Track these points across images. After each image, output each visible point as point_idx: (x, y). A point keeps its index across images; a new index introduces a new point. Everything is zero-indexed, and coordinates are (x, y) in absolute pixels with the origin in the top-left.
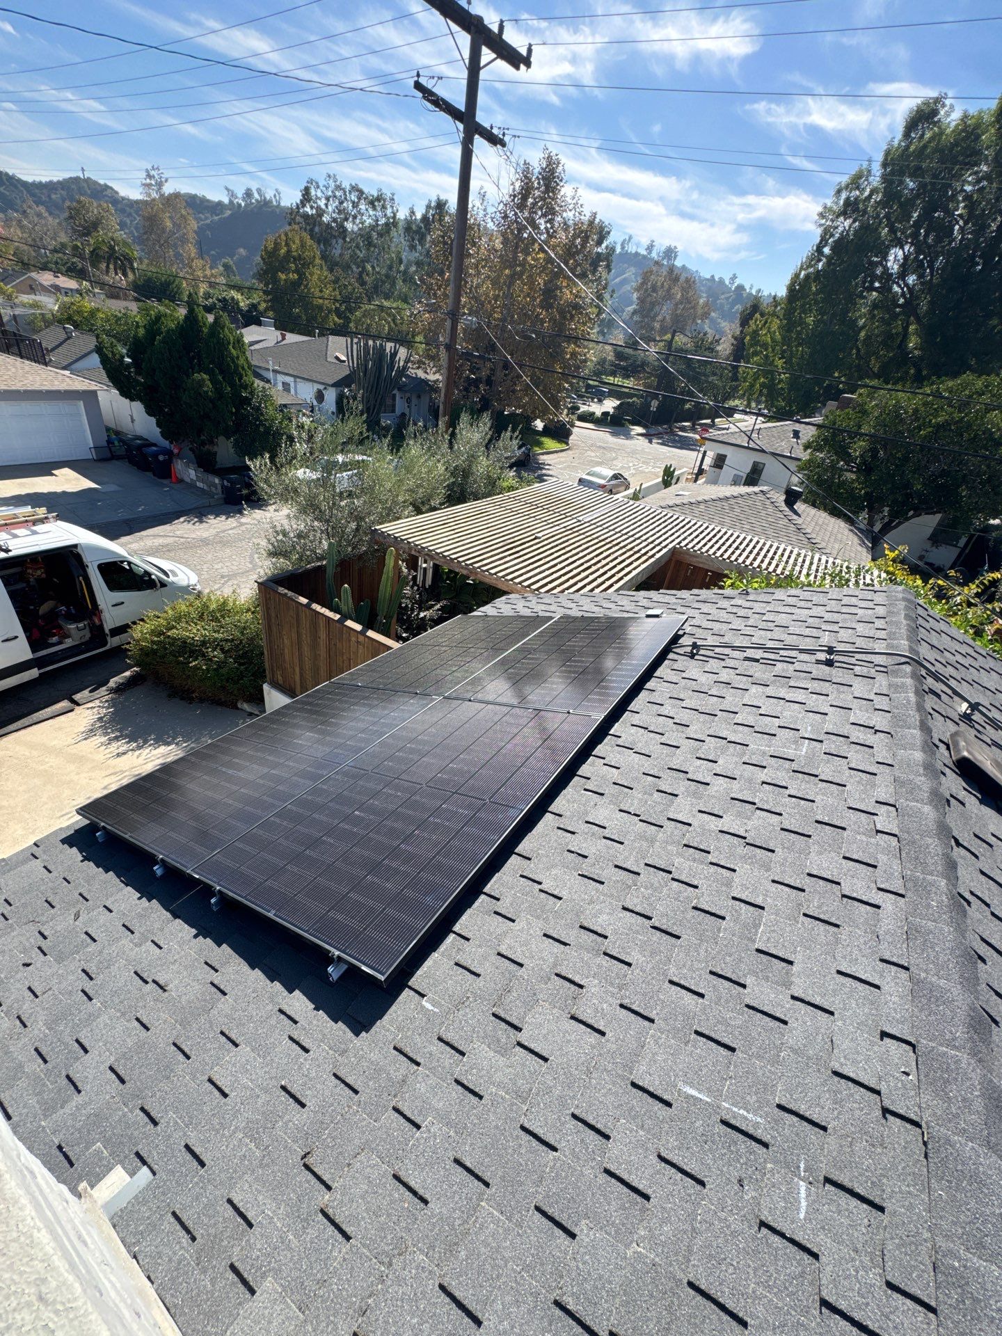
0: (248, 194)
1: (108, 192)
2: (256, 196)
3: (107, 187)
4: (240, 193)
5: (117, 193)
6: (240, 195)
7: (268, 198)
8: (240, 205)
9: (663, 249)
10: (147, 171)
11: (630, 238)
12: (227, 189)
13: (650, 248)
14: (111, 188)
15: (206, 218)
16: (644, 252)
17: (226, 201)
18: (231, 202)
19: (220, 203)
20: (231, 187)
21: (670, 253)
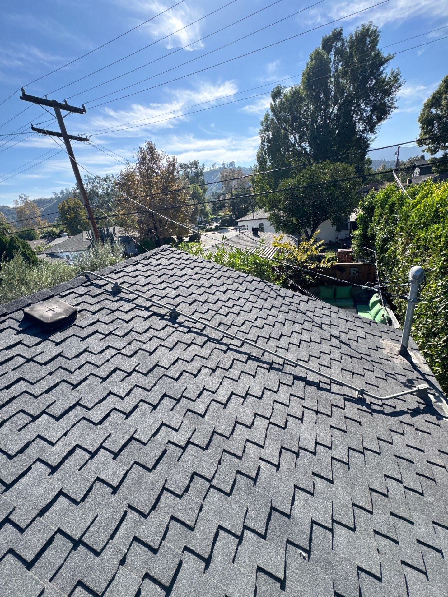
0: (62, 192)
1: (6, 208)
2: (65, 192)
3: (4, 207)
4: (58, 192)
5: (9, 207)
6: (59, 193)
7: (70, 191)
8: (60, 197)
9: (229, 163)
10: (20, 196)
11: (215, 163)
12: (53, 193)
13: (224, 164)
14: (7, 206)
15: (47, 205)
16: (222, 166)
17: (54, 197)
18: (56, 197)
19: (52, 199)
20: (54, 192)
21: (232, 164)
